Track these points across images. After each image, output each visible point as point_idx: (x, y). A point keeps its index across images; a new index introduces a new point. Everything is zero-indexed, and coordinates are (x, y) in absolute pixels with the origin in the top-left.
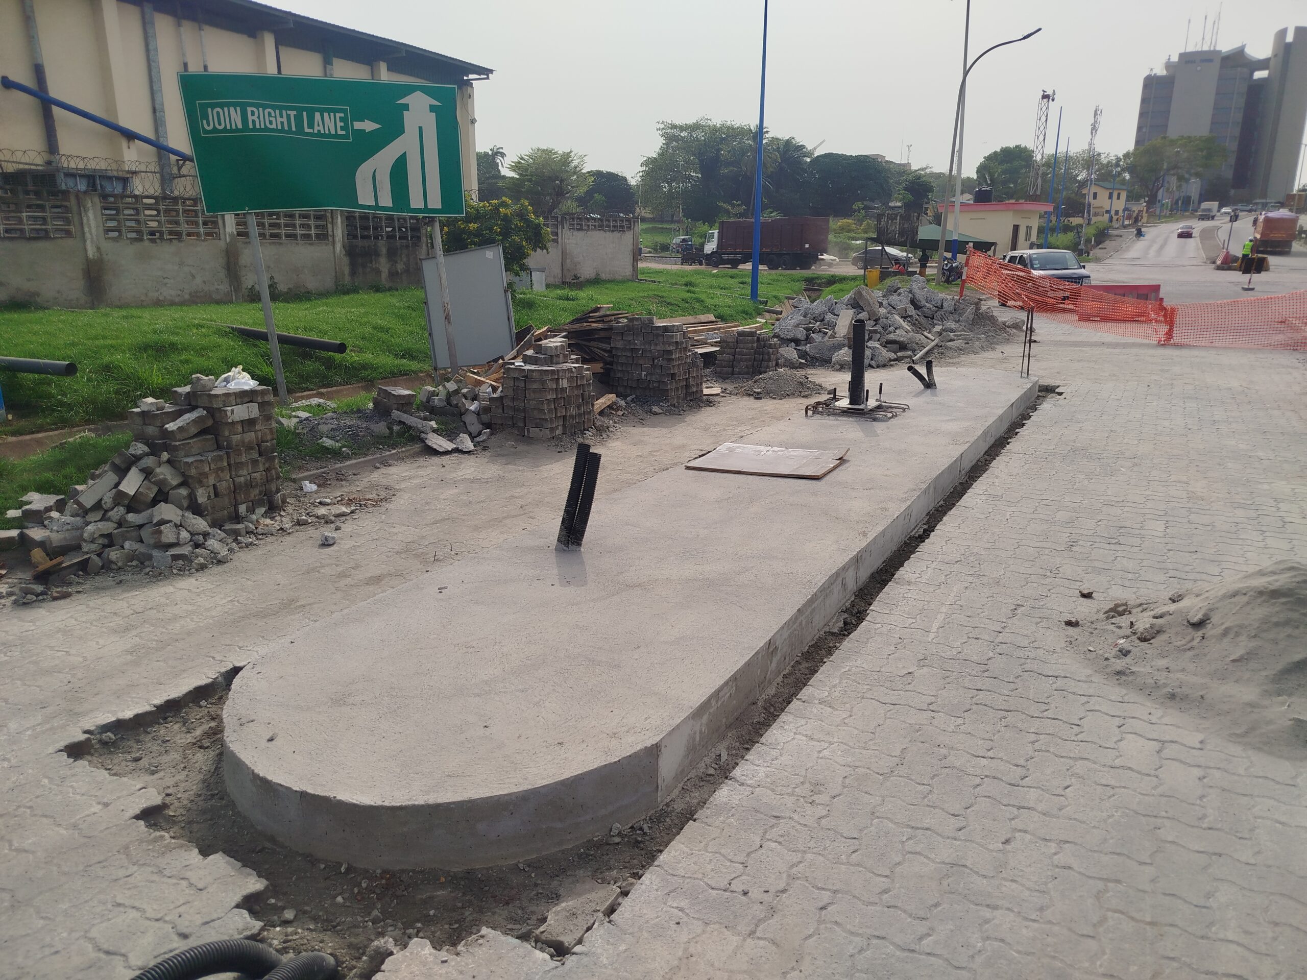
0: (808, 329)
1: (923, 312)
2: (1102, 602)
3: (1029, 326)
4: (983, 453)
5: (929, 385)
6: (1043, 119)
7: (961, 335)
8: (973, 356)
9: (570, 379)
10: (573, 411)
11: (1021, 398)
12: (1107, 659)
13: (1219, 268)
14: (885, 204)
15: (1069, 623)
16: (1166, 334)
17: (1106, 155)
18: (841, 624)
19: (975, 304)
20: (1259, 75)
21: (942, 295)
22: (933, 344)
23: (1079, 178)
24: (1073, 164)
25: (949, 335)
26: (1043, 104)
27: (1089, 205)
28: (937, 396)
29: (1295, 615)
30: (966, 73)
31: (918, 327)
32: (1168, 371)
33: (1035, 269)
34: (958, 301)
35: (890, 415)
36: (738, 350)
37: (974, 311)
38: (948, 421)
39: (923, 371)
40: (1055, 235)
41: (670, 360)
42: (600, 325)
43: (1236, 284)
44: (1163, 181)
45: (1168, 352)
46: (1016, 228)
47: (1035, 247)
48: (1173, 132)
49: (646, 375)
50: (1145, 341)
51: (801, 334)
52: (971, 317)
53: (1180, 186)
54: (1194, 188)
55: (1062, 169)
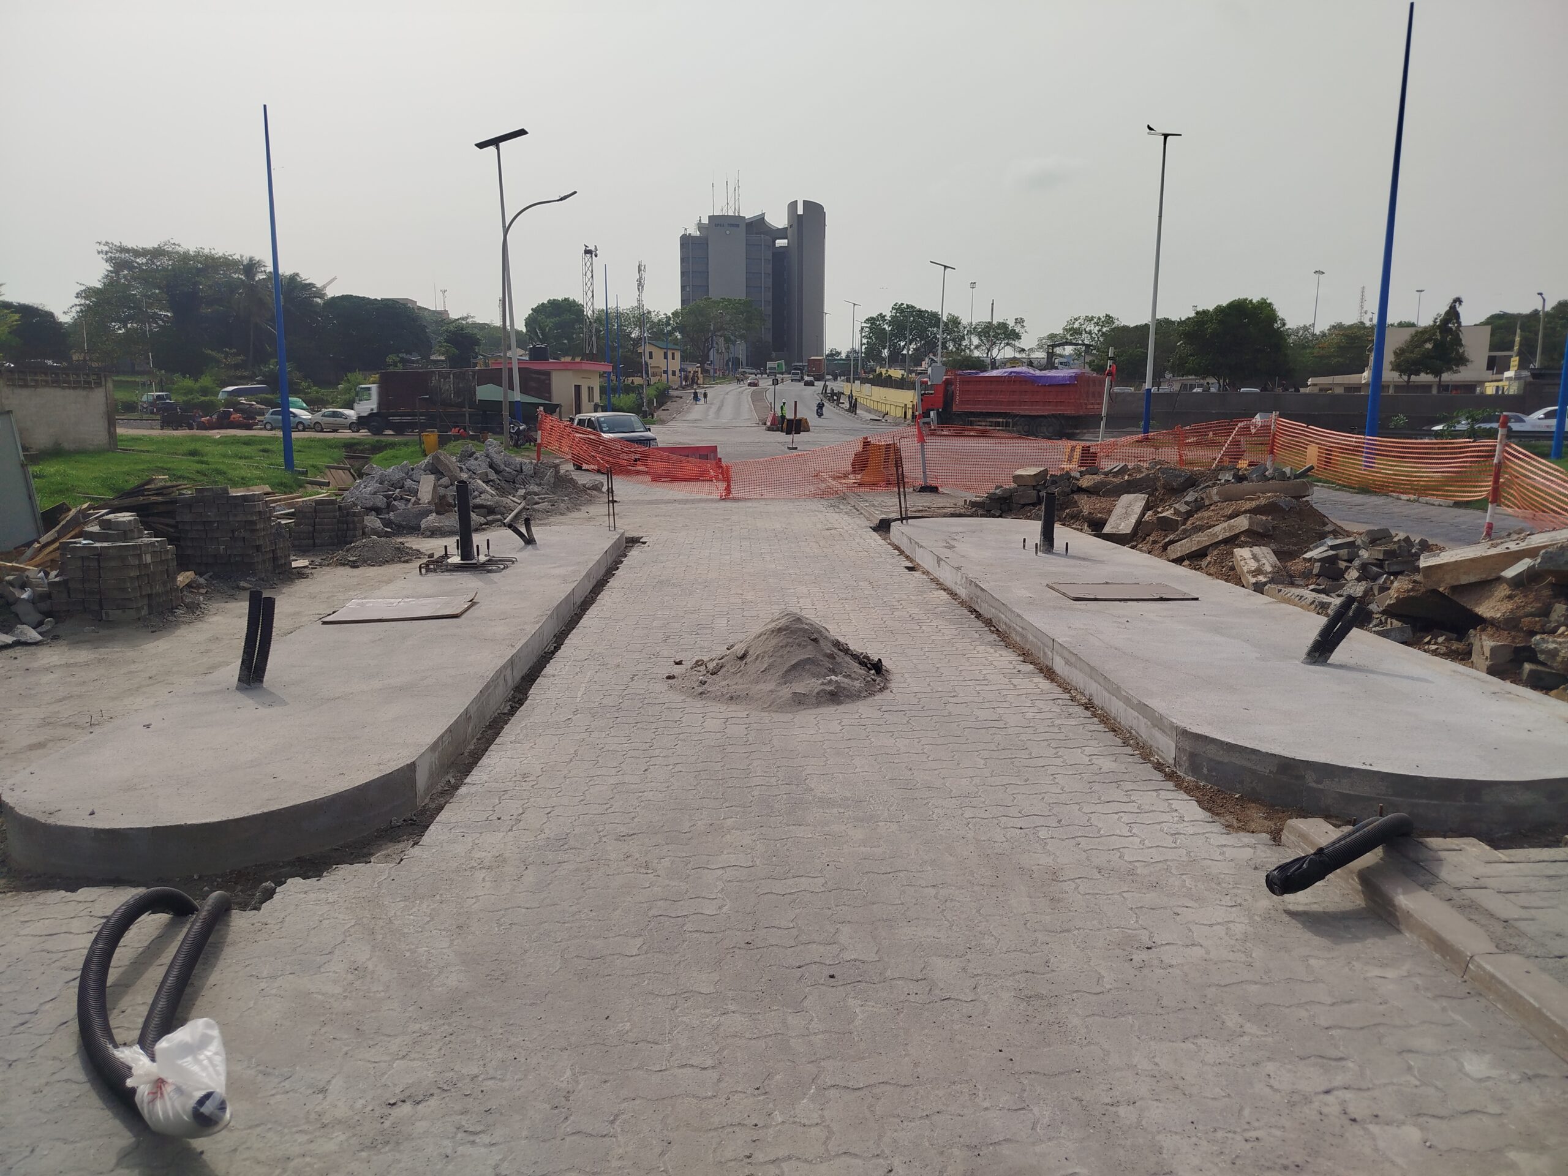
0: (388, 497)
1: (503, 476)
2: (688, 664)
3: (610, 486)
4: (589, 591)
5: (529, 541)
6: (589, 274)
7: (545, 498)
8: (561, 517)
9: (154, 554)
10: (158, 589)
11: (612, 546)
12: (693, 688)
13: (769, 429)
14: (425, 357)
15: (669, 678)
16: (726, 489)
17: (656, 313)
18: (509, 708)
19: (553, 467)
20: (781, 243)
21: (519, 459)
22: (520, 507)
23: (633, 336)
24: (625, 321)
25: (534, 499)
26: (586, 260)
27: (646, 364)
28: (538, 550)
29: (790, 640)
30: (506, 231)
31: (502, 492)
32: (728, 520)
33: (604, 432)
34: (536, 465)
35: (502, 567)
36: (317, 520)
37: (554, 473)
38: (555, 567)
39: (523, 530)
40: (617, 396)
41: (253, 531)
42: (160, 498)
43: (783, 444)
44: (712, 343)
45: (728, 504)
46: (578, 388)
47: (600, 409)
48: (715, 293)
49: (226, 549)
50: (710, 497)
51: (380, 501)
52: (552, 480)
53: (728, 348)
54: (740, 350)
55: (614, 326)
